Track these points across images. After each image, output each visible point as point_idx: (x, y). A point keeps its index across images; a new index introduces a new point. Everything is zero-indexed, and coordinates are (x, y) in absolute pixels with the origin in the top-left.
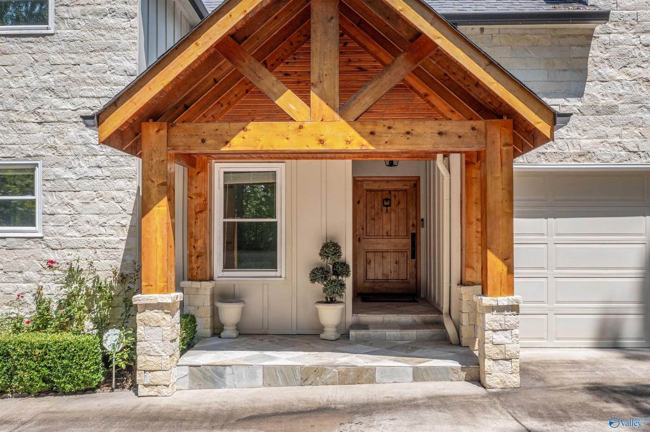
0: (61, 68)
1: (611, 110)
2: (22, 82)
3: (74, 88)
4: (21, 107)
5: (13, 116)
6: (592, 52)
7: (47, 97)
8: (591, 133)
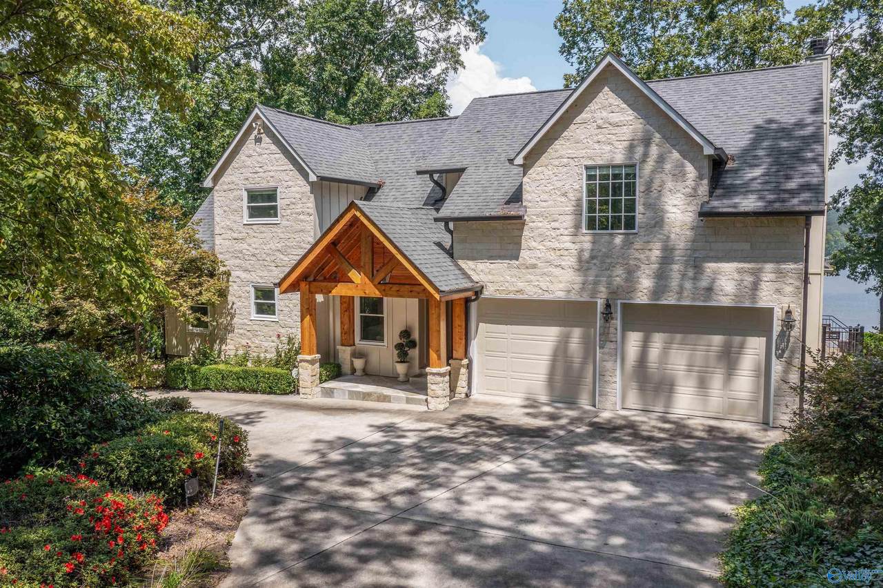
0: (283, 240)
1: (534, 266)
2: (268, 246)
3: (289, 250)
4: (268, 259)
5: (266, 263)
6: (525, 233)
7: (278, 254)
8: (523, 280)
